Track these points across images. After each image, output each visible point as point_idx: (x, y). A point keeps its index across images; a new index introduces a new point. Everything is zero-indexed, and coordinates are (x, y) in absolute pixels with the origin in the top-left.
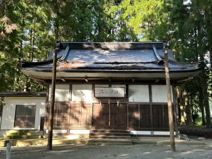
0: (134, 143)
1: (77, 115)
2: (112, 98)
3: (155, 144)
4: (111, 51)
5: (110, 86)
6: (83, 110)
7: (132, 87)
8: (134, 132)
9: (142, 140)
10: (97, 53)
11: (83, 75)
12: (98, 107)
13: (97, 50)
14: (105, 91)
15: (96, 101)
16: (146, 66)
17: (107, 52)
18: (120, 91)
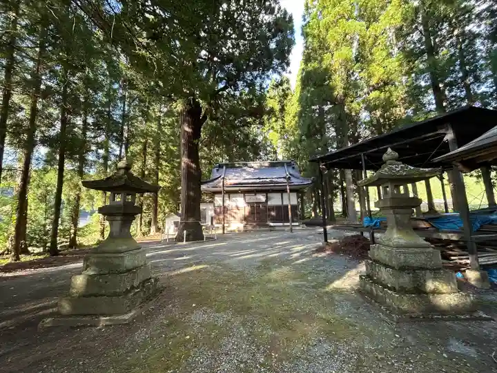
0: (271, 230)
1: (233, 214)
2: (256, 203)
3: (284, 230)
4: (255, 169)
5: (255, 195)
6: (238, 211)
7: (269, 195)
8: (272, 224)
9: (277, 228)
10: (244, 170)
11: (237, 189)
12: (248, 209)
13: (245, 168)
14: (252, 198)
15: (246, 205)
16: (279, 180)
17: (252, 169)
18: (262, 198)
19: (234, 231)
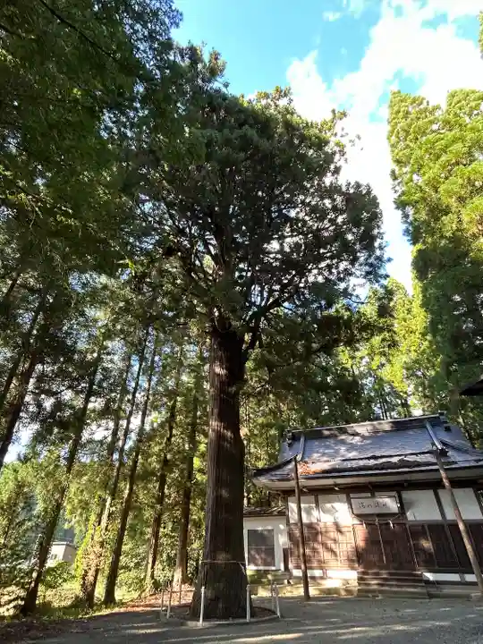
0: (431, 596)
1: (333, 546)
2: (379, 515)
3: (468, 597)
4: (364, 437)
5: (373, 496)
6: (340, 537)
7: (407, 495)
8: (430, 576)
9: (447, 590)
10: (343, 442)
11: (330, 482)
12: (361, 531)
13: (343, 437)
14: (368, 504)
15: (356, 521)
17: (357, 438)
18: (390, 503)
19: (336, 591)
